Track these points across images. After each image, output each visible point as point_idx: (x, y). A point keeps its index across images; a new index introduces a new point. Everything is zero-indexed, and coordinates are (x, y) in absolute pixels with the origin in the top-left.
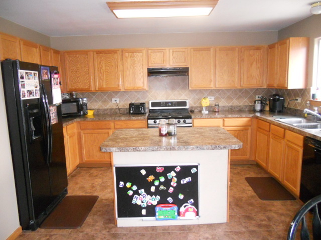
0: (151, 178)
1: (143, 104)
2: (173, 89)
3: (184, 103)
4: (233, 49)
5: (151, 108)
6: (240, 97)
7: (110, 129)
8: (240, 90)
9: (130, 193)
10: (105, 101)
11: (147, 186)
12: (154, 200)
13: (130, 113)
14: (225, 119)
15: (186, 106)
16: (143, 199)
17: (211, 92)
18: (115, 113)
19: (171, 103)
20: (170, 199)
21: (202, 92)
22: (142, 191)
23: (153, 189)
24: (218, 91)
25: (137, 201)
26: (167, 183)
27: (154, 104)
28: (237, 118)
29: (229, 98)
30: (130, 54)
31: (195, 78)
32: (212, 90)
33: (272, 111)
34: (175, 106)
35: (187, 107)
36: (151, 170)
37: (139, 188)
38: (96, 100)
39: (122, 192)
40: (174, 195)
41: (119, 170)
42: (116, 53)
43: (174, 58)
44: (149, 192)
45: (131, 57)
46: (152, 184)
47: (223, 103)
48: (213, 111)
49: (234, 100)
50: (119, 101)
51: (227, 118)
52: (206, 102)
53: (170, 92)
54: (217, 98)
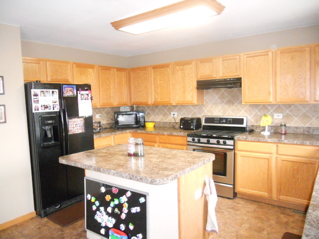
0: (108, 197)
1: (192, 120)
2: (229, 101)
3: (240, 121)
4: (301, 50)
5: (204, 124)
7: (155, 142)
9: (94, 208)
10: (165, 115)
12: (111, 222)
13: (181, 128)
14: (279, 145)
15: (242, 124)
17: (279, 107)
19: (226, 119)
20: (122, 226)
22: (102, 209)
23: (109, 210)
25: (98, 217)
27: (208, 120)
28: (297, 144)
30: (181, 67)
31: (248, 91)
32: (279, 105)
34: (229, 123)
35: (244, 125)
36: (109, 189)
37: (101, 205)
38: (158, 113)
41: (88, 182)
42: (169, 67)
43: (224, 67)
44: (107, 212)
45: (181, 70)
46: (109, 204)
47: (295, 123)
48: (278, 132)
49: (314, 119)
50: (177, 115)
51: (281, 143)
52: (266, 121)
53: (226, 107)
54: (286, 117)
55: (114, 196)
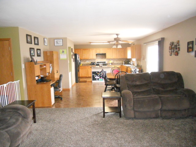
0: (98, 73)
1: (94, 62)
2: (102, 58)
3: (105, 62)
5: (97, 63)
6: (119, 61)
7: (87, 68)
8: (118, 59)
9: (95, 76)
10: (85, 62)
11: (97, 75)
12: (99, 77)
13: (91, 65)
14: (115, 66)
16: (97, 77)
17: (112, 59)
18: (87, 65)
19: (102, 62)
20: (101, 77)
21: (109, 59)
22: (97, 76)
23: (98, 75)
24: (114, 59)
25: (96, 78)
26: (101, 74)
27: (97, 62)
28: (118, 65)
29: (117, 61)
30: (92, 50)
33: (127, 64)
36: (98, 72)
38: (82, 62)
39: (93, 76)
40: (102, 77)
41: (93, 72)
43: (102, 51)
44: (98, 76)
46: (98, 74)
47: (115, 62)
48: (112, 64)
50: (88, 62)
52: (111, 62)
53: (101, 59)
54: (113, 61)
55: (99, 73)
